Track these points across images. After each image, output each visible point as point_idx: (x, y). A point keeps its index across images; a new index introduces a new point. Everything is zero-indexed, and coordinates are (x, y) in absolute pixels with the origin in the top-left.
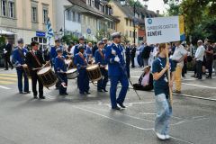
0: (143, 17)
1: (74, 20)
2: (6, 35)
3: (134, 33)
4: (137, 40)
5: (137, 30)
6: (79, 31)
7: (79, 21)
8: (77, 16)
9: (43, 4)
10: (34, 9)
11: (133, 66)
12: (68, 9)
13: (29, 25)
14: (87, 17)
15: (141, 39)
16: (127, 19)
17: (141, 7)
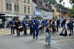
0: (63, 9)
1: (38, 11)
2: (16, 17)
3: (60, 15)
4: (61, 18)
5: (61, 14)
6: (40, 15)
7: (40, 12)
8: (39, 10)
9: (28, 6)
10: (25, 8)
11: (59, 27)
12: (36, 7)
13: (23, 13)
14: (43, 10)
15: (62, 17)
16: (57, 10)
17: (62, 6)
